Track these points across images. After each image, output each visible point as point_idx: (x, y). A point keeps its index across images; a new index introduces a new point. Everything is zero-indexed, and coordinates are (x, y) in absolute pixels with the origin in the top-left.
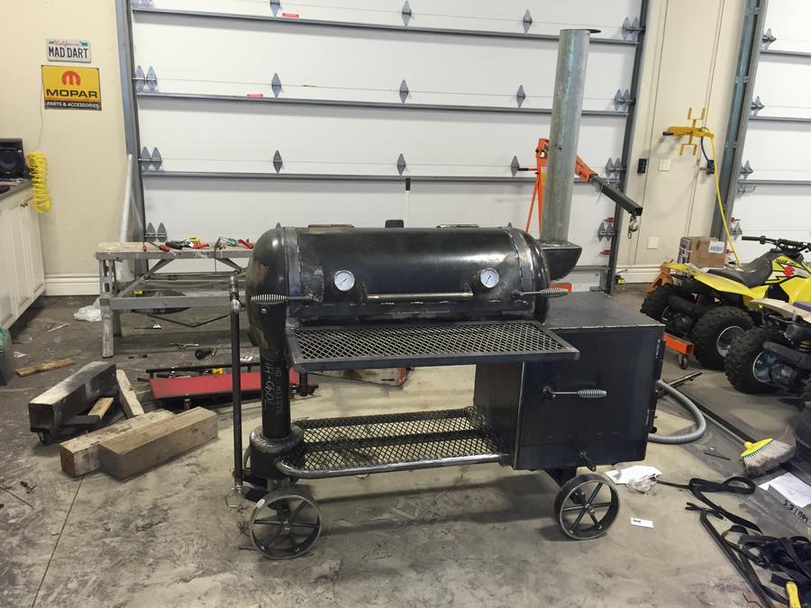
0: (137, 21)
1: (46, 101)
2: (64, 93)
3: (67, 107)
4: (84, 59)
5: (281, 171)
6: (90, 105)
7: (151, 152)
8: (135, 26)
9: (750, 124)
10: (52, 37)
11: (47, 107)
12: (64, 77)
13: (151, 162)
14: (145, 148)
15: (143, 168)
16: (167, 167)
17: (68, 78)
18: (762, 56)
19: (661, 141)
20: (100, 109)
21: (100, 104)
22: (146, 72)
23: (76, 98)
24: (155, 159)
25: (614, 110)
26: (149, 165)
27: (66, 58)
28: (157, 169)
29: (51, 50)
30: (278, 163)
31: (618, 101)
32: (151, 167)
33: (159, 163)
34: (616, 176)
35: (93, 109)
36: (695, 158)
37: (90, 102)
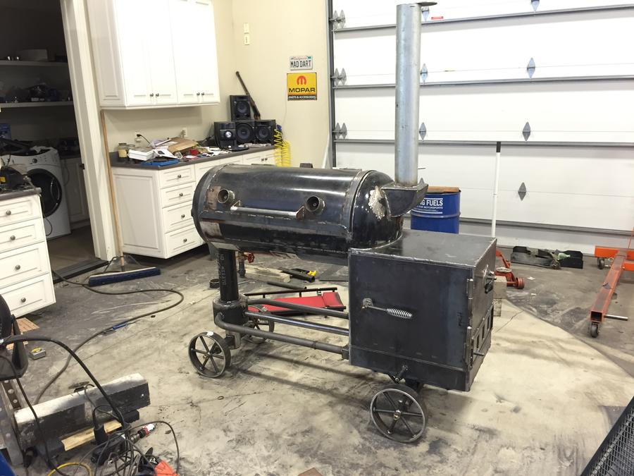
0: (336, 39)
1: (289, 96)
2: (298, 90)
3: (299, 99)
4: (309, 68)
5: (426, 138)
6: (311, 97)
7: (341, 127)
8: (336, 42)
10: (293, 55)
11: (289, 99)
12: (298, 80)
13: (341, 133)
14: (338, 124)
15: (336, 137)
16: (350, 136)
17: (300, 80)
20: (316, 99)
21: (316, 95)
22: (340, 72)
23: (304, 93)
24: (343, 131)
26: (339, 135)
27: (299, 68)
28: (344, 137)
29: (292, 64)
30: (423, 132)
32: (341, 137)
33: (345, 134)
35: (312, 99)
37: (311, 95)
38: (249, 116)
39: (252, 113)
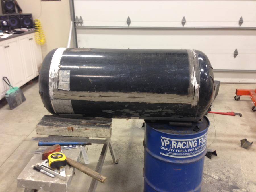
5: (130, 26)
7: (79, 18)
13: (79, 22)
14: (77, 17)
15: (76, 25)
16: (85, 24)
24: (80, 21)
26: (78, 23)
28: (81, 25)
30: (129, 22)
32: (79, 25)
33: (82, 23)
38: (14, 11)
39: (16, 9)
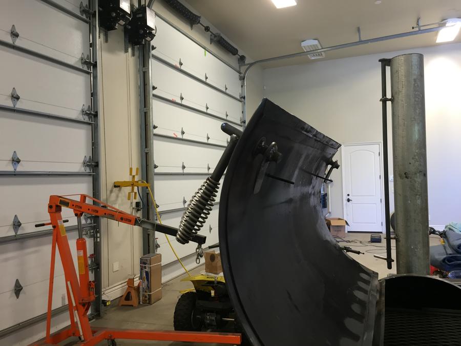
9: (155, 177)
18: (154, 137)
19: (111, 192)
25: (84, 171)
31: (85, 164)
34: (91, 221)
36: (129, 202)
